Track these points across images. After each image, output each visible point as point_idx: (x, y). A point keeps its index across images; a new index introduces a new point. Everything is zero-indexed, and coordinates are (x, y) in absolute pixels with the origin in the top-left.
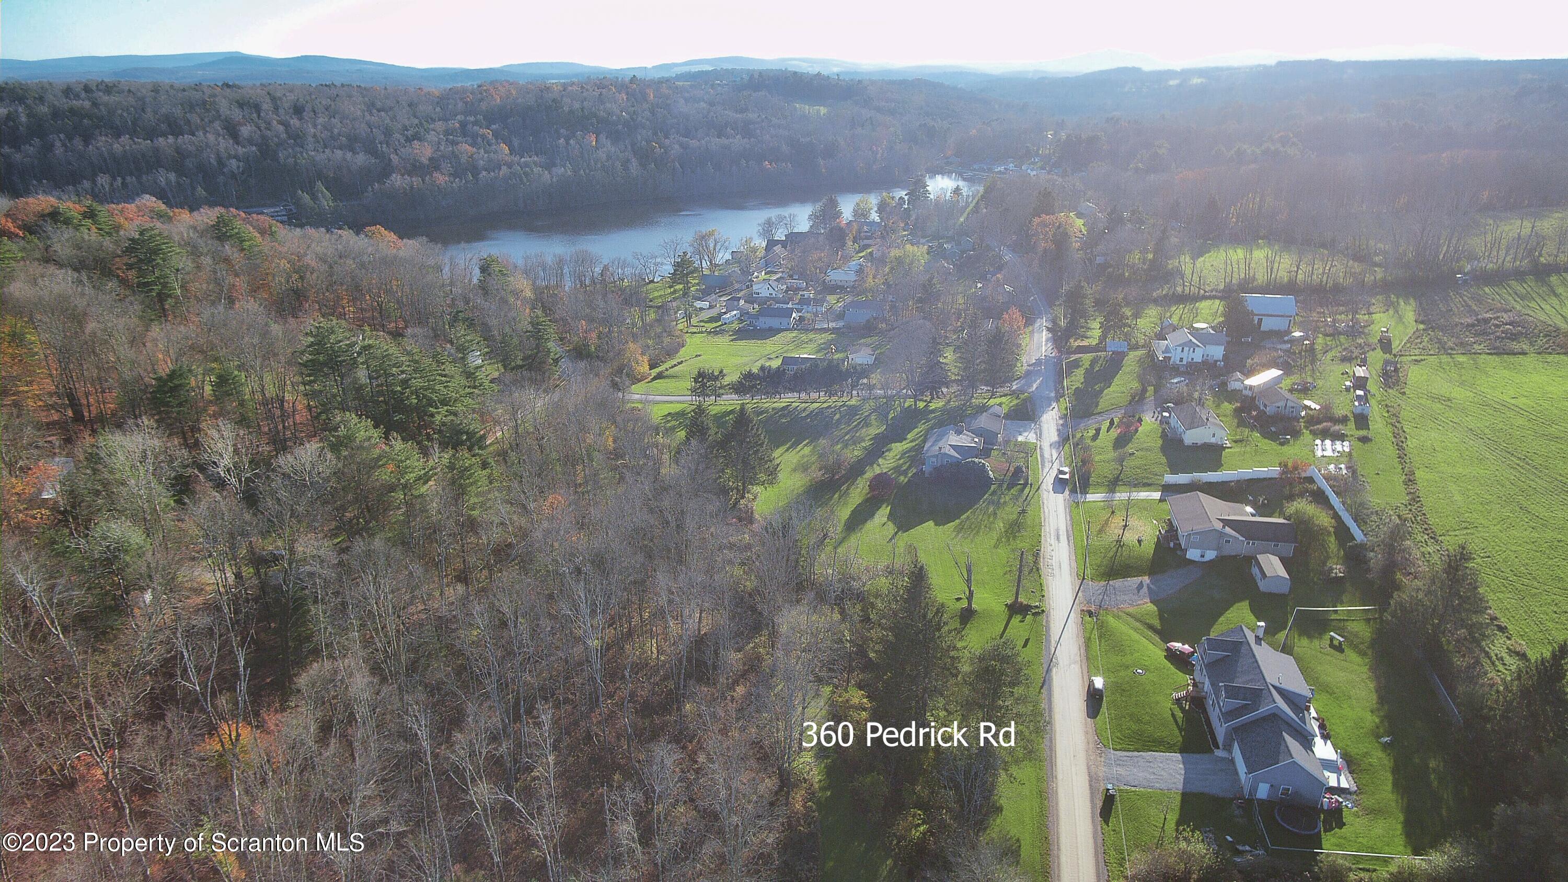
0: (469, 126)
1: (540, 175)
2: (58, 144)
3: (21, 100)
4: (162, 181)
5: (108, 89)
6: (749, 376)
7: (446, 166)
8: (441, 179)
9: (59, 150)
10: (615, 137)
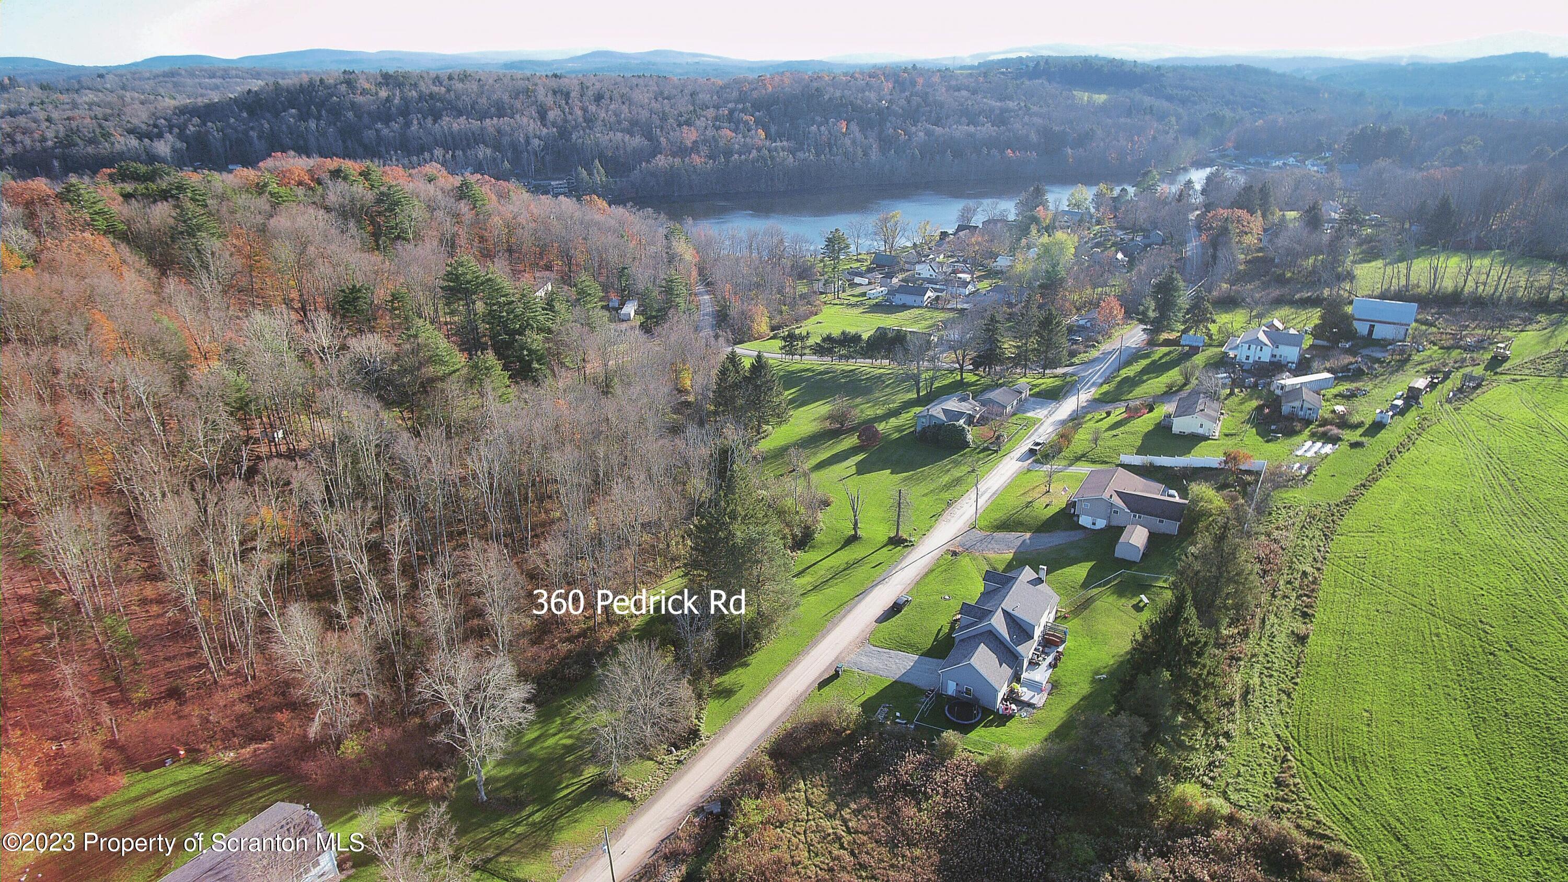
0: (736, 114)
1: (784, 159)
2: (415, 122)
3: (400, 85)
4: (481, 155)
5: (464, 77)
6: (828, 339)
7: (704, 150)
8: (697, 160)
9: (415, 127)
10: (865, 126)
